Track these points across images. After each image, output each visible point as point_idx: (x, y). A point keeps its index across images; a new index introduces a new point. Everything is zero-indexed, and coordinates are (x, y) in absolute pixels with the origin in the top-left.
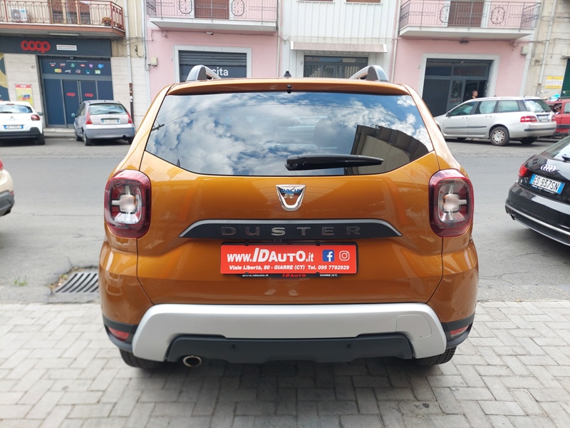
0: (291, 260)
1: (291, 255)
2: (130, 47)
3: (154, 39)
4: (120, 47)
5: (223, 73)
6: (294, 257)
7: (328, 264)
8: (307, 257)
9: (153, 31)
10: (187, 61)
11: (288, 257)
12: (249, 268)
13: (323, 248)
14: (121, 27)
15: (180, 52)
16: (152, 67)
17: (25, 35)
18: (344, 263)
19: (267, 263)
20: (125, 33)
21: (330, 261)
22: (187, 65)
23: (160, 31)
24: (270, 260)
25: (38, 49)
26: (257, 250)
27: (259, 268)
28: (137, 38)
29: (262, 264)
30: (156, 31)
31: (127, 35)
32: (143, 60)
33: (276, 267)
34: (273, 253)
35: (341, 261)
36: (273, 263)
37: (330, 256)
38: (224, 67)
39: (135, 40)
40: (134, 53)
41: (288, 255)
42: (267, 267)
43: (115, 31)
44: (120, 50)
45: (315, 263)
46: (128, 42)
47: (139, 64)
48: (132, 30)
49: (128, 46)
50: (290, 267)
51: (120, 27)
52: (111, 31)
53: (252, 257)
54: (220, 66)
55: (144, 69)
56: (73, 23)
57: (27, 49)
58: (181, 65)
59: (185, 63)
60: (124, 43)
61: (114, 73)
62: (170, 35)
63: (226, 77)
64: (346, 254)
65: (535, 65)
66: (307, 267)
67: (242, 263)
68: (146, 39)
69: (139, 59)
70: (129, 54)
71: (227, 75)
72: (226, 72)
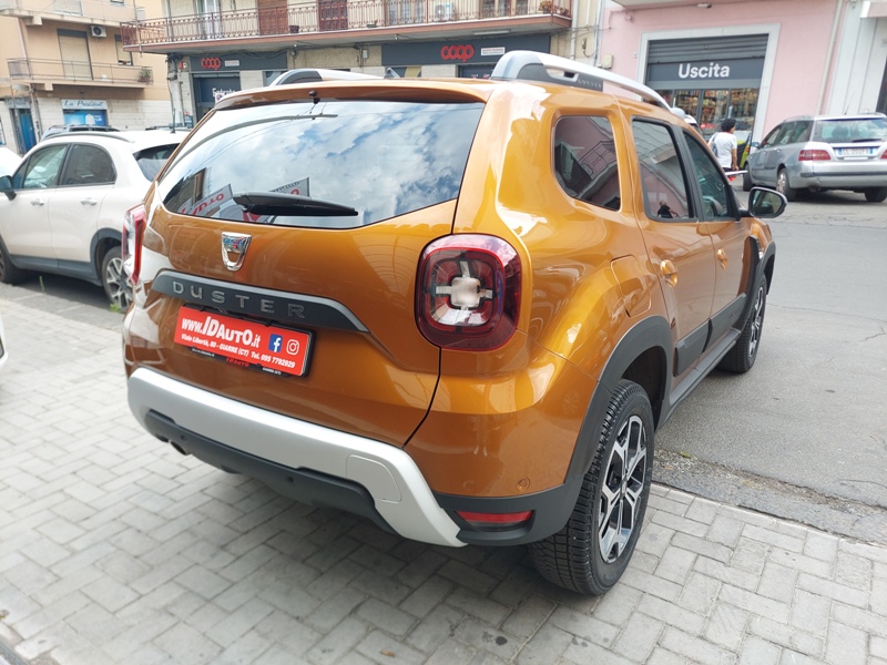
0: (238, 341)
1: (239, 333)
2: (575, 42)
3: (613, 26)
4: (562, 43)
5: (719, 71)
6: (241, 337)
7: (273, 355)
8: (253, 341)
9: (612, 13)
10: (662, 56)
11: (235, 335)
12: (198, 341)
13: (272, 330)
14: (567, 13)
15: (651, 43)
17: (447, 38)
18: (290, 358)
19: (213, 338)
20: (571, 21)
21: (276, 350)
22: (659, 63)
23: (622, 12)
24: (218, 336)
25: (460, 57)
26: (209, 318)
27: (206, 343)
28: (587, 27)
29: (211, 339)
30: (618, 12)
31: (574, 25)
32: (592, 60)
33: (223, 347)
34: (223, 326)
35: (288, 354)
36: (220, 341)
37: (277, 344)
38: (721, 61)
39: (585, 31)
40: (580, 51)
41: (237, 332)
42: (213, 344)
43: (555, 20)
44: (561, 48)
45: (260, 351)
46: (573, 36)
48: (582, 17)
49: (573, 41)
50: (233, 350)
51: (564, 14)
52: (549, 21)
53: (202, 328)
54: (715, 61)
56: (505, 15)
57: (447, 57)
58: (649, 65)
59: (656, 60)
60: (568, 37)
62: (639, 17)
63: (725, 78)
64: (295, 345)
66: (250, 354)
67: (193, 334)
68: (601, 28)
69: (587, 59)
70: (572, 53)
71: (727, 75)
72: (726, 72)
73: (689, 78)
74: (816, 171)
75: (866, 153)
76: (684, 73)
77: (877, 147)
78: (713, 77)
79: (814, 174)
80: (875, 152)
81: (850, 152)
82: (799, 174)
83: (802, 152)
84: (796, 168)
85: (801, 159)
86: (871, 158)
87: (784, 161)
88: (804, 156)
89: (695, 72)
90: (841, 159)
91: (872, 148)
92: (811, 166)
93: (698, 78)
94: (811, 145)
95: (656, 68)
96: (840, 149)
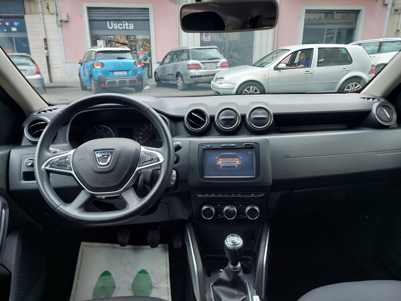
2: (41, 4)
4: (32, 5)
10: (97, 15)
15: (89, 8)
16: (63, 23)
22: (95, 20)
32: (55, 16)
38: (129, 21)
40: (46, 10)
44: (32, 8)
46: (39, 1)
47: (51, 21)
49: (39, 4)
54: (125, 20)
55: (56, 25)
58: (90, 21)
59: (94, 18)
60: (36, 1)
61: (28, 29)
63: (132, 30)
65: (395, 14)
69: (51, 15)
70: (41, 11)
71: (133, 28)
72: (132, 26)
73: (113, 29)
74: (197, 75)
75: (214, 65)
76: (110, 26)
77: (218, 62)
78: (126, 29)
79: (196, 77)
80: (218, 64)
81: (208, 64)
82: (189, 77)
83: (188, 65)
84: (186, 74)
85: (188, 69)
86: (217, 67)
87: (179, 70)
88: (190, 67)
89: (116, 26)
90: (206, 68)
91: (216, 62)
92: (193, 72)
93: (118, 29)
94: (191, 62)
95: (94, 22)
96: (204, 63)
